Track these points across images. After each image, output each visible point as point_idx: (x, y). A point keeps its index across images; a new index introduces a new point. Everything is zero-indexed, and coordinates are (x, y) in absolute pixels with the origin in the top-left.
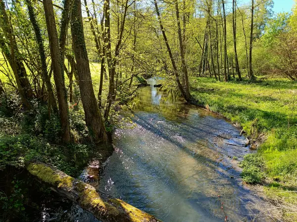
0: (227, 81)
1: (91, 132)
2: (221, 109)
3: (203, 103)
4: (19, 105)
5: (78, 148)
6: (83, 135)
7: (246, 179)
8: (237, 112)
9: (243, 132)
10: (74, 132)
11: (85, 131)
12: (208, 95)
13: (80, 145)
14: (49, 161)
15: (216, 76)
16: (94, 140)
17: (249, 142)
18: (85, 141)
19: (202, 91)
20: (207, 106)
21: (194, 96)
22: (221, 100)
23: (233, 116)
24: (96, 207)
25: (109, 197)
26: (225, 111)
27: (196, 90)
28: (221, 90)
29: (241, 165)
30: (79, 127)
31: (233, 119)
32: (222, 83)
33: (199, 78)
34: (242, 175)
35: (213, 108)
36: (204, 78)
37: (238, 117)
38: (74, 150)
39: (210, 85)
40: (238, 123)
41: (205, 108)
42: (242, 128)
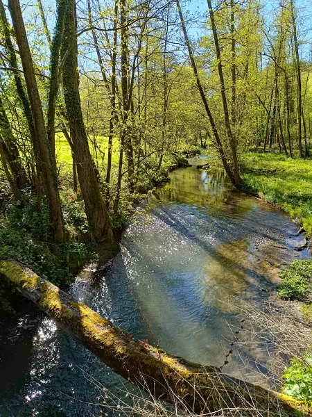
0: (302, 157)
1: (92, 227)
2: (279, 197)
3: (257, 190)
4: (10, 195)
5: (73, 247)
6: (81, 232)
7: (282, 293)
8: (300, 203)
9: (303, 231)
10: (70, 228)
11: (85, 226)
12: (265, 178)
13: (75, 244)
14: (23, 260)
15: (286, 151)
16: (96, 238)
17: (307, 244)
18: (82, 238)
19: (260, 173)
20: (260, 194)
21: (245, 179)
22: (282, 186)
23: (293, 208)
24: (53, 309)
25: (71, 300)
26: (284, 201)
27: (252, 172)
28: (287, 171)
29: (282, 275)
30: (77, 222)
31: (292, 213)
32: (293, 161)
33: (263, 154)
34: (278, 288)
35: (269, 198)
36: (270, 154)
37: (299, 210)
38: (67, 249)
39: (274, 164)
40: (299, 218)
41: (258, 197)
42: (301, 225)
